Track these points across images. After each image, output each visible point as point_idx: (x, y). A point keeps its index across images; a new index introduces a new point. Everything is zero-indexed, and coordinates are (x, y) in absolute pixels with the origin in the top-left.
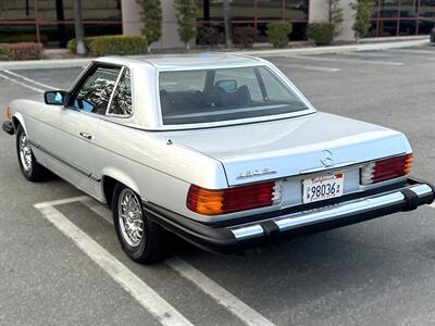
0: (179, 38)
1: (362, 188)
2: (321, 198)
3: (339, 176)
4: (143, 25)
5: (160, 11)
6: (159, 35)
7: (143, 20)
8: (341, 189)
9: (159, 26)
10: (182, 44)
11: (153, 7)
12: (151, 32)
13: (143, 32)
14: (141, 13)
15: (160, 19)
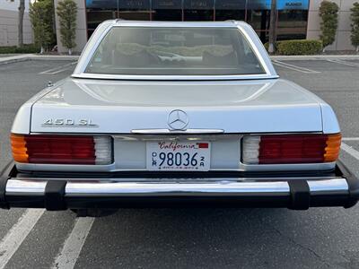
0: (350, 42)
1: (242, 168)
2: (175, 168)
3: (204, 146)
4: (321, 33)
5: (336, 21)
6: (333, 40)
7: (321, 28)
8: (207, 161)
9: (333, 33)
10: (353, 48)
11: (330, 18)
12: (327, 37)
13: (321, 37)
14: (321, 24)
15: (335, 27)
